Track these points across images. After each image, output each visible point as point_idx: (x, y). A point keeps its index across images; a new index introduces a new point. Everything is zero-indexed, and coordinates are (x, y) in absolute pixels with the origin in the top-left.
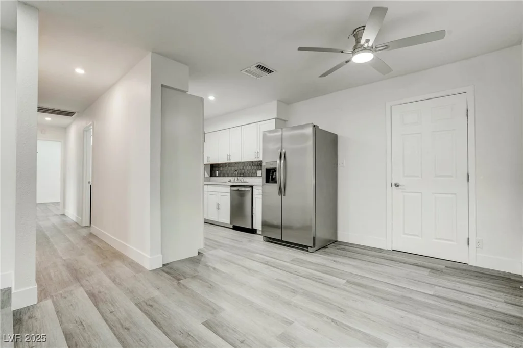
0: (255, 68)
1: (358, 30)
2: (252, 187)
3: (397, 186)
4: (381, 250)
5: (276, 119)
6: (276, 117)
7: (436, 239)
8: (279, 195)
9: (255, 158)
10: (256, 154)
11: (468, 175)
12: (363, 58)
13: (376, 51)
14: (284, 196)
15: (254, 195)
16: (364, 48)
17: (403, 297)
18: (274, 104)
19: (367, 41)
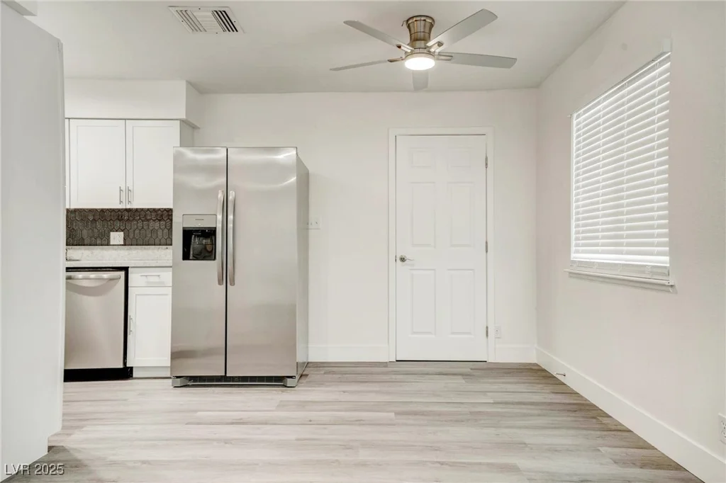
0: (210, 14)
1: (418, 19)
2: (126, 269)
3: (403, 260)
4: (385, 364)
5: (183, 122)
6: (183, 116)
7: (453, 333)
8: (220, 283)
9: (121, 202)
10: (123, 194)
11: (487, 243)
12: (420, 64)
13: (438, 59)
14: (233, 283)
15: (130, 289)
16: (429, 51)
17: (471, 413)
18: (180, 89)
19: (440, 44)
